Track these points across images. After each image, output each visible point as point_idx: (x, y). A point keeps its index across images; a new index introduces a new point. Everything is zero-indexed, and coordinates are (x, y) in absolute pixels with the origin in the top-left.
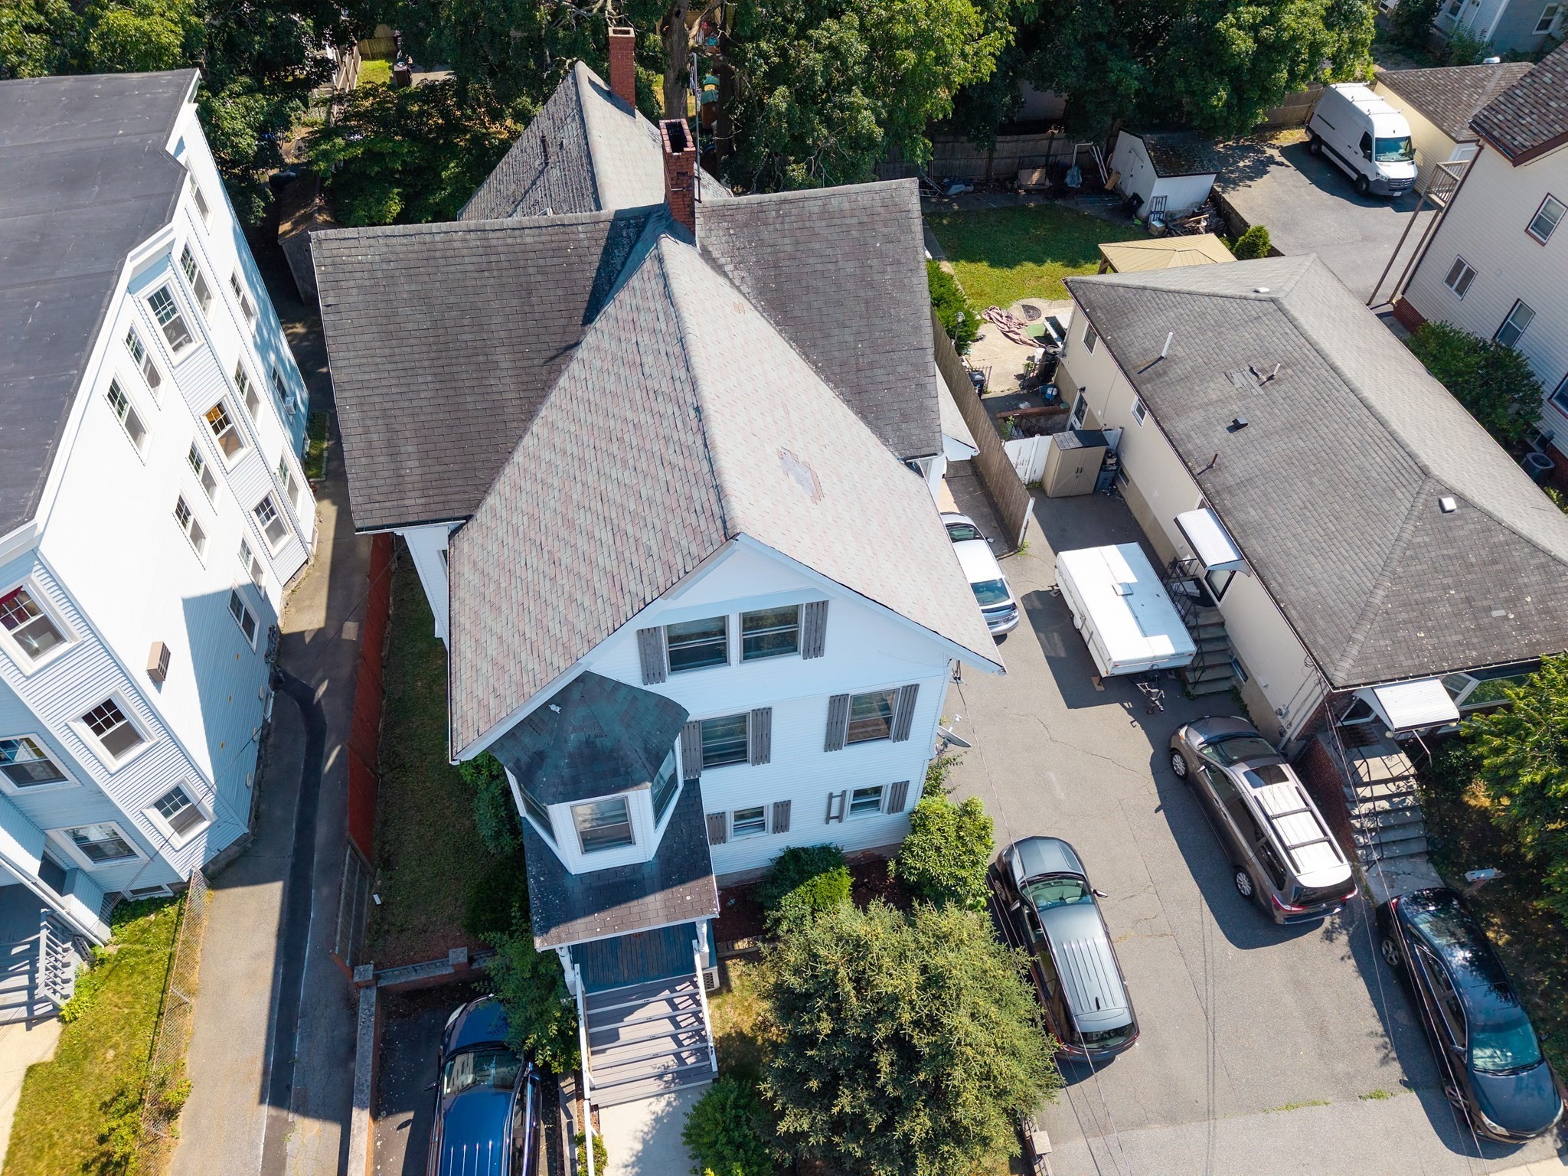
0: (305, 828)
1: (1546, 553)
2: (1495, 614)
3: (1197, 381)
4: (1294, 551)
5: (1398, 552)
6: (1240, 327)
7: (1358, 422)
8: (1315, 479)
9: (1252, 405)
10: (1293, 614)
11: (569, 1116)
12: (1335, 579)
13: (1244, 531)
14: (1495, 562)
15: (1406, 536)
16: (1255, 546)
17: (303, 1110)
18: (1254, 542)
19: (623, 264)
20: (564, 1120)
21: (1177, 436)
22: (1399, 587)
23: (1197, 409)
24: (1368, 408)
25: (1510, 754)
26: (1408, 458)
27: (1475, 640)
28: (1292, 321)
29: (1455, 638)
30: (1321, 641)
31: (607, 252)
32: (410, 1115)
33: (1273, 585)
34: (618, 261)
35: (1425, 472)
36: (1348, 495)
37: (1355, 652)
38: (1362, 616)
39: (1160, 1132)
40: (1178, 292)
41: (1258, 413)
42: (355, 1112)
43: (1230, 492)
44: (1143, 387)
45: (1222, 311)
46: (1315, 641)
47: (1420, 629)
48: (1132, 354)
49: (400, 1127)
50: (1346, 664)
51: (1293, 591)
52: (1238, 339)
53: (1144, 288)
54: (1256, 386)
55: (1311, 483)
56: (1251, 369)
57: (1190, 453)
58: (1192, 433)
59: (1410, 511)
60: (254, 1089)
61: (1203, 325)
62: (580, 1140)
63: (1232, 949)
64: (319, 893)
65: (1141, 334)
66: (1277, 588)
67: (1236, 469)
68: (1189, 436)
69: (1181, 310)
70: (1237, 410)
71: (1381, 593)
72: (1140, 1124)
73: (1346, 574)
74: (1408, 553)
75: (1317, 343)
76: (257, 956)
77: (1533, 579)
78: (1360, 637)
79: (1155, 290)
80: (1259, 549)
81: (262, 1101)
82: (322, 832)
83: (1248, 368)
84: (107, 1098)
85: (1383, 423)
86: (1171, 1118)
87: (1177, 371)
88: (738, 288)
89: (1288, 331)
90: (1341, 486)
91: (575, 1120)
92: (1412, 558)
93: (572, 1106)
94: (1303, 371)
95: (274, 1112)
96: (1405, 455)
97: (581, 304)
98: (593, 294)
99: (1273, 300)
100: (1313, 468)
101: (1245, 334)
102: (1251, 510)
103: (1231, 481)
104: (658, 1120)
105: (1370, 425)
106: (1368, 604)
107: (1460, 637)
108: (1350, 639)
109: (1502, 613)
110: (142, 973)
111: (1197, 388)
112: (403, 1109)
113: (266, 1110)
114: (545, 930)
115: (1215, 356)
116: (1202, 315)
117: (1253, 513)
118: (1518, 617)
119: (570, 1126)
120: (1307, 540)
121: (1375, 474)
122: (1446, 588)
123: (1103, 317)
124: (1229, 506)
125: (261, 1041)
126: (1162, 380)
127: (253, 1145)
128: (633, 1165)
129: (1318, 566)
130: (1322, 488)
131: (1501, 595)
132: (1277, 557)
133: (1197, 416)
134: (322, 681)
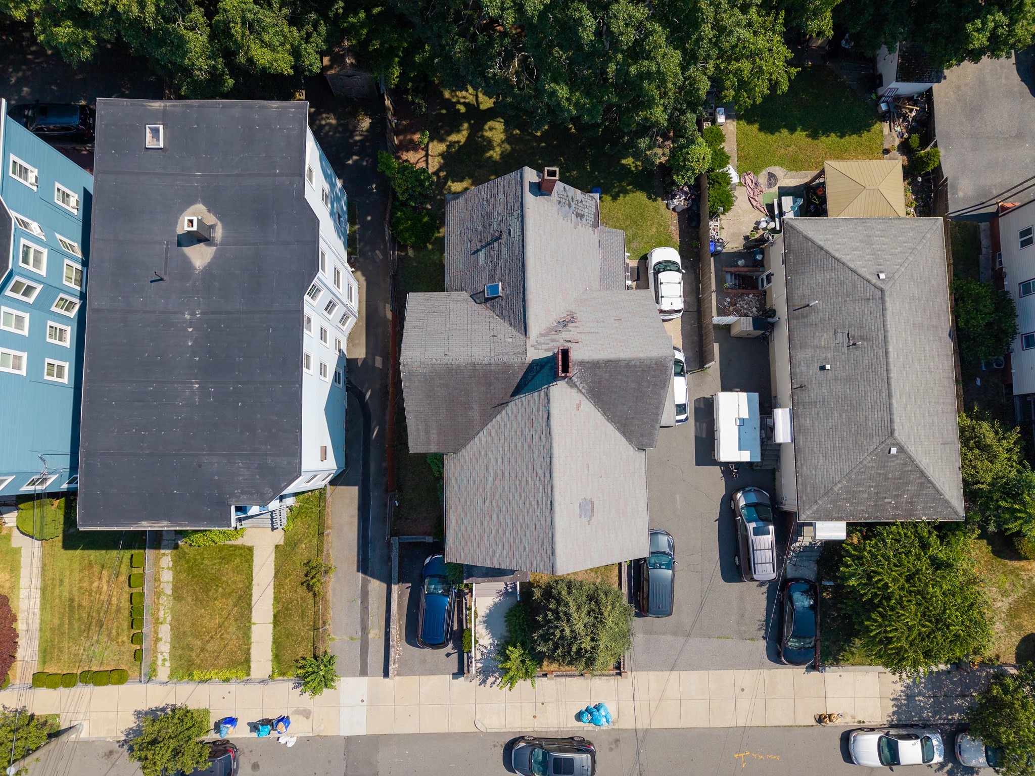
0: (366, 465)
1: (926, 478)
2: (886, 500)
3: (820, 329)
4: (815, 450)
5: (857, 469)
6: (857, 302)
7: (880, 390)
8: (844, 415)
9: (838, 357)
10: (800, 480)
11: (466, 600)
12: (825, 470)
13: (800, 430)
14: (900, 479)
15: (865, 462)
16: (801, 440)
17: (373, 576)
18: (801, 438)
19: (532, 378)
20: (464, 601)
21: (794, 361)
22: (849, 484)
23: (811, 348)
24: (889, 384)
25: (850, 569)
26: (889, 421)
27: (870, 510)
28: (884, 309)
29: (862, 508)
30: (804, 498)
31: (526, 373)
32: (410, 585)
33: (799, 463)
34: (530, 377)
35: (892, 432)
36: (853, 430)
37: (815, 509)
38: (826, 493)
39: (669, 638)
40: (838, 260)
41: (838, 363)
42: (393, 586)
43: (804, 405)
44: (792, 321)
45: (854, 285)
46: (802, 497)
47: (848, 502)
48: (796, 295)
49: (407, 588)
50: (808, 513)
51: (805, 470)
52: (852, 310)
53: (822, 248)
54: (846, 345)
55: (841, 416)
56: (848, 334)
57: (796, 374)
58: (802, 362)
59: (875, 450)
60: (355, 567)
61: (840, 291)
62: (470, 609)
63: (722, 582)
64: (374, 494)
65: (806, 283)
66: (800, 465)
67: (813, 393)
68: (800, 364)
69: (833, 274)
70: (830, 357)
71: (839, 486)
72: (664, 634)
73: (830, 470)
74: (862, 470)
75: (887, 331)
76: (352, 516)
77: (913, 488)
78: (820, 502)
79: (827, 252)
80: (801, 443)
81: (358, 571)
82: (373, 467)
83: (847, 332)
84: (305, 562)
85: (890, 396)
86: (675, 634)
87: (813, 318)
88: (581, 391)
89: (878, 316)
90: (853, 424)
91: (468, 602)
92: (862, 472)
93: (468, 597)
94: (872, 347)
95: (363, 576)
96: (889, 419)
97: (511, 391)
98: (517, 387)
99: (882, 290)
100: (846, 408)
101: (857, 308)
102: (808, 419)
103: (807, 400)
104: (495, 604)
105: (884, 395)
106: (832, 489)
107: (864, 508)
108: (816, 502)
109: (890, 500)
110: (310, 517)
111: (817, 334)
112: (408, 582)
113: (360, 575)
114: (467, 578)
115: (835, 316)
116: (842, 283)
117: (808, 421)
118: (896, 503)
119: (466, 603)
120: (823, 446)
121: (870, 424)
122: (870, 487)
123: (792, 260)
124: (800, 413)
125: (356, 550)
126: (803, 320)
127: (357, 586)
128: (486, 617)
129: (821, 461)
130: (844, 421)
131: (894, 493)
132: (807, 449)
133: (809, 352)
134: (367, 391)
